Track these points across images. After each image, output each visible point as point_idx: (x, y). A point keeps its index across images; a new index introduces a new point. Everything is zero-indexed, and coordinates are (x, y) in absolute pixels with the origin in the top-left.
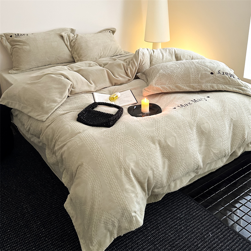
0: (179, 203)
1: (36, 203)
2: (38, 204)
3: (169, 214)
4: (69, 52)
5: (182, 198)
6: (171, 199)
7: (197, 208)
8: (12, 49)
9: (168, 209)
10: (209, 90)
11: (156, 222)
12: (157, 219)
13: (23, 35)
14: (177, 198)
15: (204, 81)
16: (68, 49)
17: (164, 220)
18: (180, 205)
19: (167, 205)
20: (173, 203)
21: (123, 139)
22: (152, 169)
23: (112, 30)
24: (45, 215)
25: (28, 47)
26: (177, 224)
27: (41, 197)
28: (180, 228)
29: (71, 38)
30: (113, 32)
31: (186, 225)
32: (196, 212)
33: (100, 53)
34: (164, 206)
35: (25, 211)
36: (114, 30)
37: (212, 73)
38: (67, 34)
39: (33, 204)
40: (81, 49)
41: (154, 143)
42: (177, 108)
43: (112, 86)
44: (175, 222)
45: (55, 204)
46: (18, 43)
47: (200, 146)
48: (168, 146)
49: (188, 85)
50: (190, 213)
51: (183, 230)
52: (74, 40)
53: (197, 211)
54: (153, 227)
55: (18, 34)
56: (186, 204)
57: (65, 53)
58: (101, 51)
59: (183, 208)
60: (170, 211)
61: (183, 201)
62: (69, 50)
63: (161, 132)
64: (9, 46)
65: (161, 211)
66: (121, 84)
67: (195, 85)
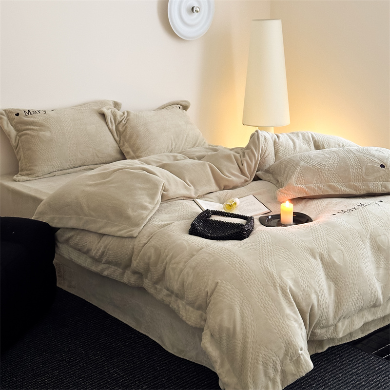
0: (350, 358)
1: (128, 366)
2: (132, 367)
3: (340, 370)
4: (114, 142)
5: (355, 352)
6: (339, 354)
7: (379, 362)
8: (18, 137)
9: (336, 365)
10: (381, 192)
11: (322, 379)
12: (323, 376)
13: (38, 112)
14: (347, 353)
15: (371, 178)
16: (114, 137)
17: (334, 376)
18: (353, 360)
19: (332, 360)
20: (342, 359)
21: (271, 250)
22: (316, 292)
23: (183, 104)
24: (150, 378)
25: (48, 134)
26: (354, 380)
27: (133, 359)
28: (359, 384)
29: (119, 118)
30: (185, 108)
31: (367, 380)
32: (378, 366)
33: (170, 144)
34: (329, 362)
35: (116, 376)
36: (187, 105)
37: (382, 166)
38: (110, 110)
39: (124, 367)
40: (138, 136)
41: (315, 258)
42: (337, 214)
43: (220, 190)
44: (351, 378)
45: (159, 366)
46: (30, 127)
47: (378, 268)
48: (334, 262)
49: (347, 184)
50: (370, 368)
51: (364, 385)
52: (123, 122)
53: (380, 365)
54: (319, 384)
55: (29, 111)
56: (361, 359)
57: (109, 144)
58: (172, 140)
59: (358, 364)
60: (339, 367)
61: (356, 355)
62: (115, 139)
63: (321, 242)
64: (13, 132)
65: (325, 367)
66: (234, 188)
67: (359, 184)
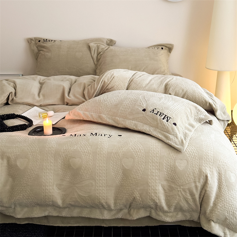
8: (38, 54)
10: (132, 129)
23: (168, 46)
38: (96, 45)
40: (104, 63)
46: (43, 49)
62: (94, 63)
